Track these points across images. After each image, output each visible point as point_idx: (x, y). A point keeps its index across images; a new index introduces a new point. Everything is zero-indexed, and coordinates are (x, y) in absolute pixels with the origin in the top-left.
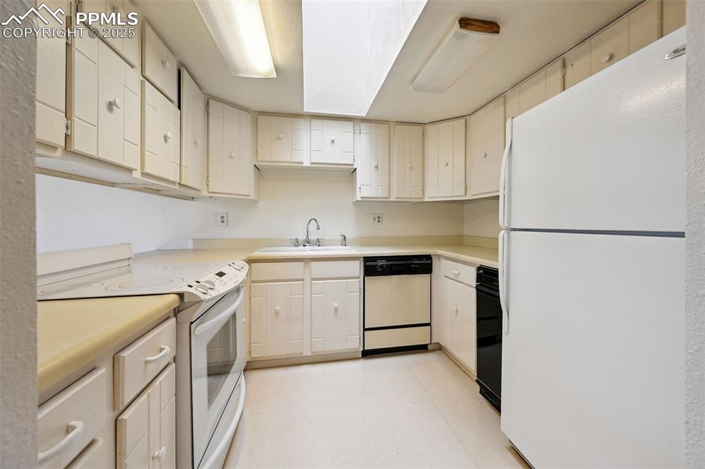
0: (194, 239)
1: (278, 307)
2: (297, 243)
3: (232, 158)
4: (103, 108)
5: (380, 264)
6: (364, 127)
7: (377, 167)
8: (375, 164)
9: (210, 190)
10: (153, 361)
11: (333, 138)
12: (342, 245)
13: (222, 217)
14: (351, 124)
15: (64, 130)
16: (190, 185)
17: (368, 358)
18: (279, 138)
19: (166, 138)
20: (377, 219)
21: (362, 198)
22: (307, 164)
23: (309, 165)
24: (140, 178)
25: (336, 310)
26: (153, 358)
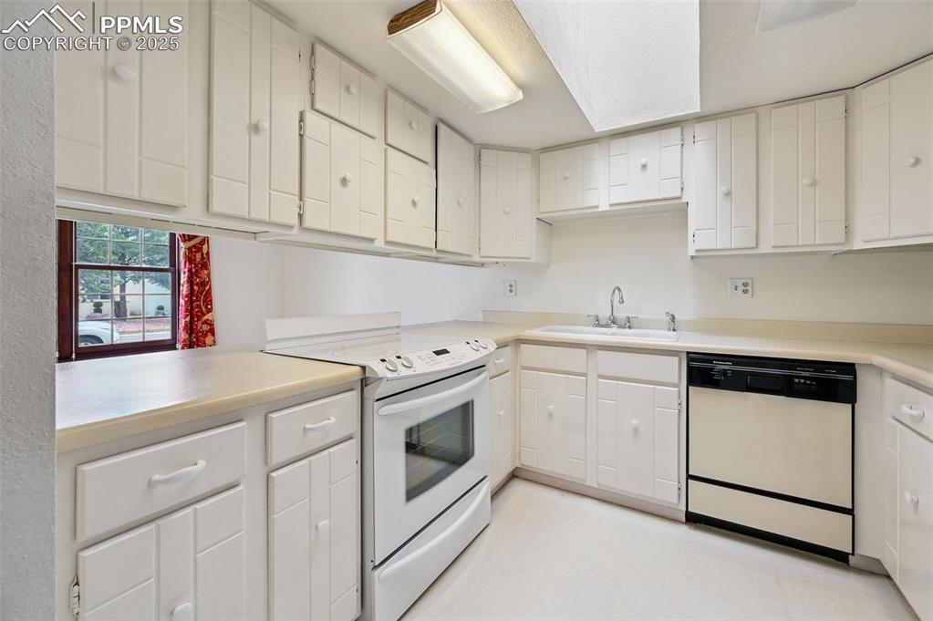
0: (483, 311)
1: (551, 407)
2: (598, 323)
3: (507, 213)
4: (337, 184)
5: (719, 367)
6: (701, 130)
7: (728, 194)
8: (723, 189)
9: (482, 254)
10: (311, 429)
11: (644, 161)
12: (669, 330)
13: (511, 286)
14: (676, 132)
15: (297, 210)
16: (450, 250)
17: (697, 528)
18: (566, 178)
19: (414, 203)
20: (741, 288)
21: (697, 251)
22: (604, 207)
23: (608, 208)
24: (383, 246)
25: (636, 430)
26: (312, 426)
